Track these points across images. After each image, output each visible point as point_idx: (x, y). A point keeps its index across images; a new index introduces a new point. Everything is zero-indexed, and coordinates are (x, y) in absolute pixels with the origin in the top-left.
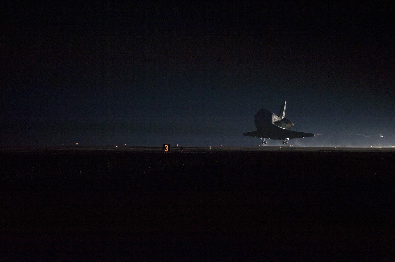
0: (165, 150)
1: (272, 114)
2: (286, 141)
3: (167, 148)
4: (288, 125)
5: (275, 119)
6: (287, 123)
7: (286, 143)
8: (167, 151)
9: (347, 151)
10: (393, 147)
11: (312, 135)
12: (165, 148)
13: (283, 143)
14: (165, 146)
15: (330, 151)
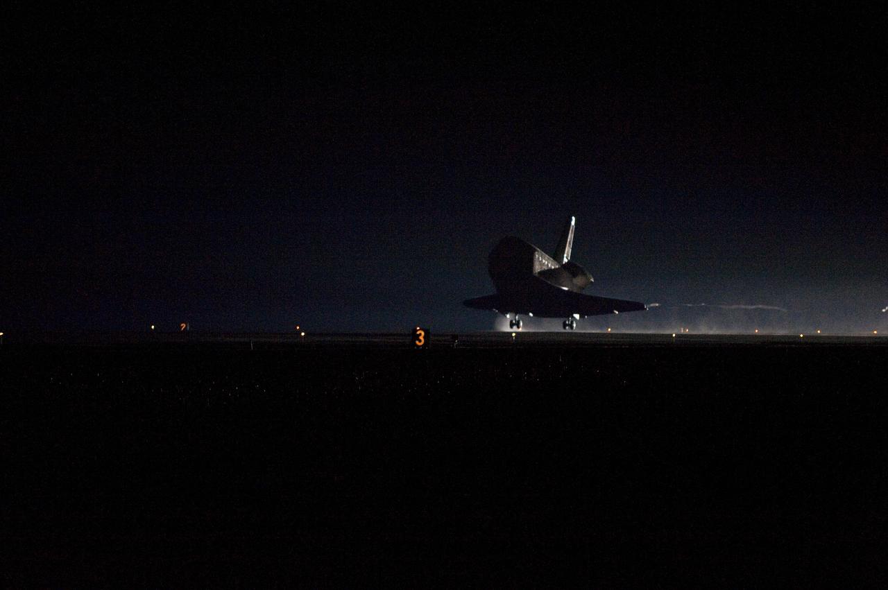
0: (417, 342)
1: (535, 250)
2: (572, 322)
3: (421, 338)
4: (579, 281)
5: (543, 262)
6: (574, 275)
7: (571, 327)
8: (422, 343)
11: (638, 307)
12: (417, 337)
13: (565, 325)
14: (418, 333)
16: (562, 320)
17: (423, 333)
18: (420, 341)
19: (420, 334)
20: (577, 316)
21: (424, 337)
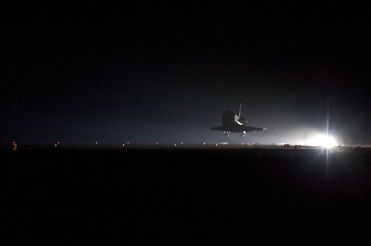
0: (14, 149)
2: (243, 134)
3: (15, 147)
4: (244, 122)
8: (15, 149)
9: (183, 148)
10: (224, 144)
12: (13, 146)
14: (14, 145)
15: (172, 148)
16: (240, 133)
17: (16, 145)
18: (15, 148)
19: (15, 145)
20: (244, 132)
21: (16, 146)
